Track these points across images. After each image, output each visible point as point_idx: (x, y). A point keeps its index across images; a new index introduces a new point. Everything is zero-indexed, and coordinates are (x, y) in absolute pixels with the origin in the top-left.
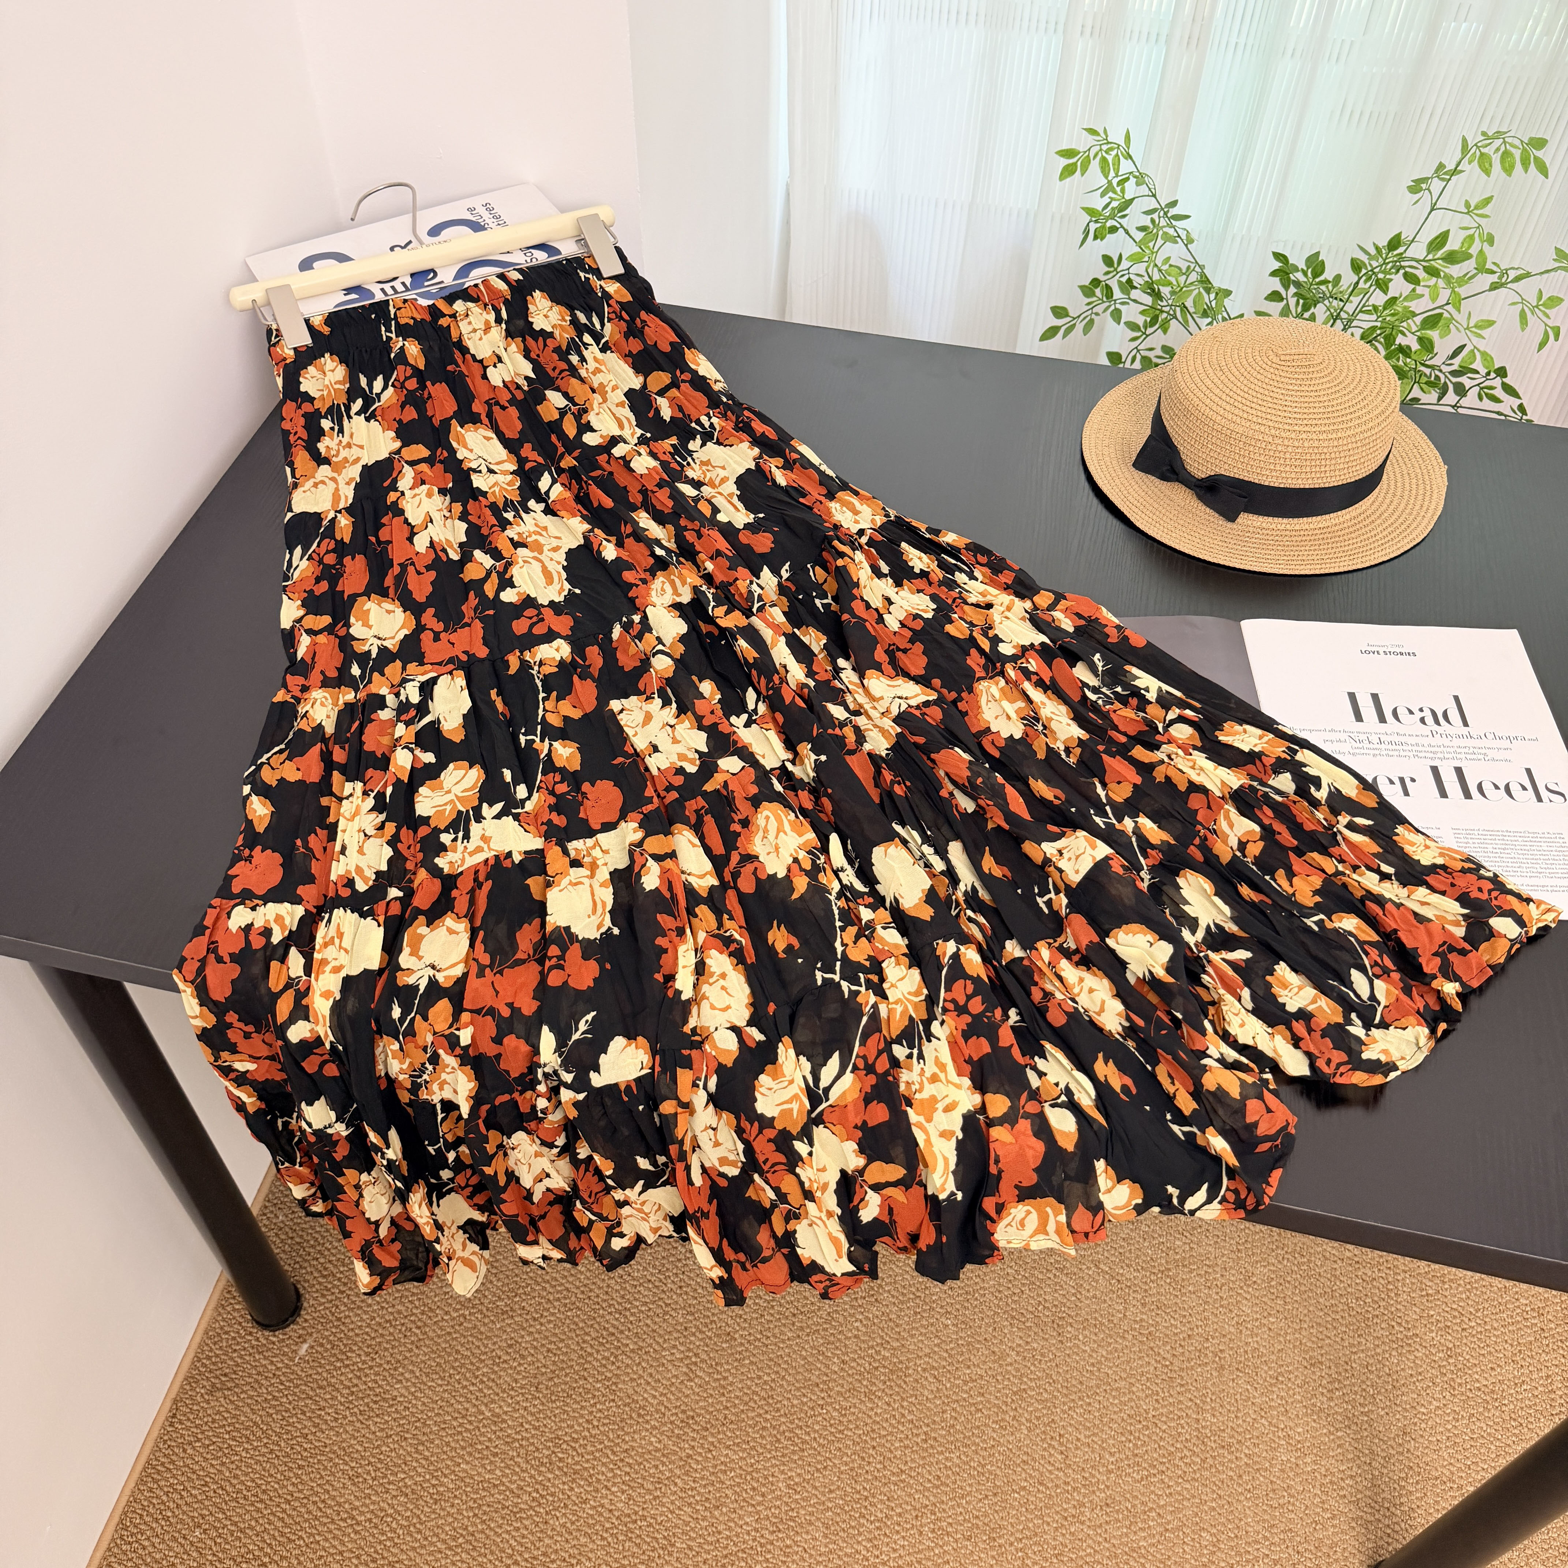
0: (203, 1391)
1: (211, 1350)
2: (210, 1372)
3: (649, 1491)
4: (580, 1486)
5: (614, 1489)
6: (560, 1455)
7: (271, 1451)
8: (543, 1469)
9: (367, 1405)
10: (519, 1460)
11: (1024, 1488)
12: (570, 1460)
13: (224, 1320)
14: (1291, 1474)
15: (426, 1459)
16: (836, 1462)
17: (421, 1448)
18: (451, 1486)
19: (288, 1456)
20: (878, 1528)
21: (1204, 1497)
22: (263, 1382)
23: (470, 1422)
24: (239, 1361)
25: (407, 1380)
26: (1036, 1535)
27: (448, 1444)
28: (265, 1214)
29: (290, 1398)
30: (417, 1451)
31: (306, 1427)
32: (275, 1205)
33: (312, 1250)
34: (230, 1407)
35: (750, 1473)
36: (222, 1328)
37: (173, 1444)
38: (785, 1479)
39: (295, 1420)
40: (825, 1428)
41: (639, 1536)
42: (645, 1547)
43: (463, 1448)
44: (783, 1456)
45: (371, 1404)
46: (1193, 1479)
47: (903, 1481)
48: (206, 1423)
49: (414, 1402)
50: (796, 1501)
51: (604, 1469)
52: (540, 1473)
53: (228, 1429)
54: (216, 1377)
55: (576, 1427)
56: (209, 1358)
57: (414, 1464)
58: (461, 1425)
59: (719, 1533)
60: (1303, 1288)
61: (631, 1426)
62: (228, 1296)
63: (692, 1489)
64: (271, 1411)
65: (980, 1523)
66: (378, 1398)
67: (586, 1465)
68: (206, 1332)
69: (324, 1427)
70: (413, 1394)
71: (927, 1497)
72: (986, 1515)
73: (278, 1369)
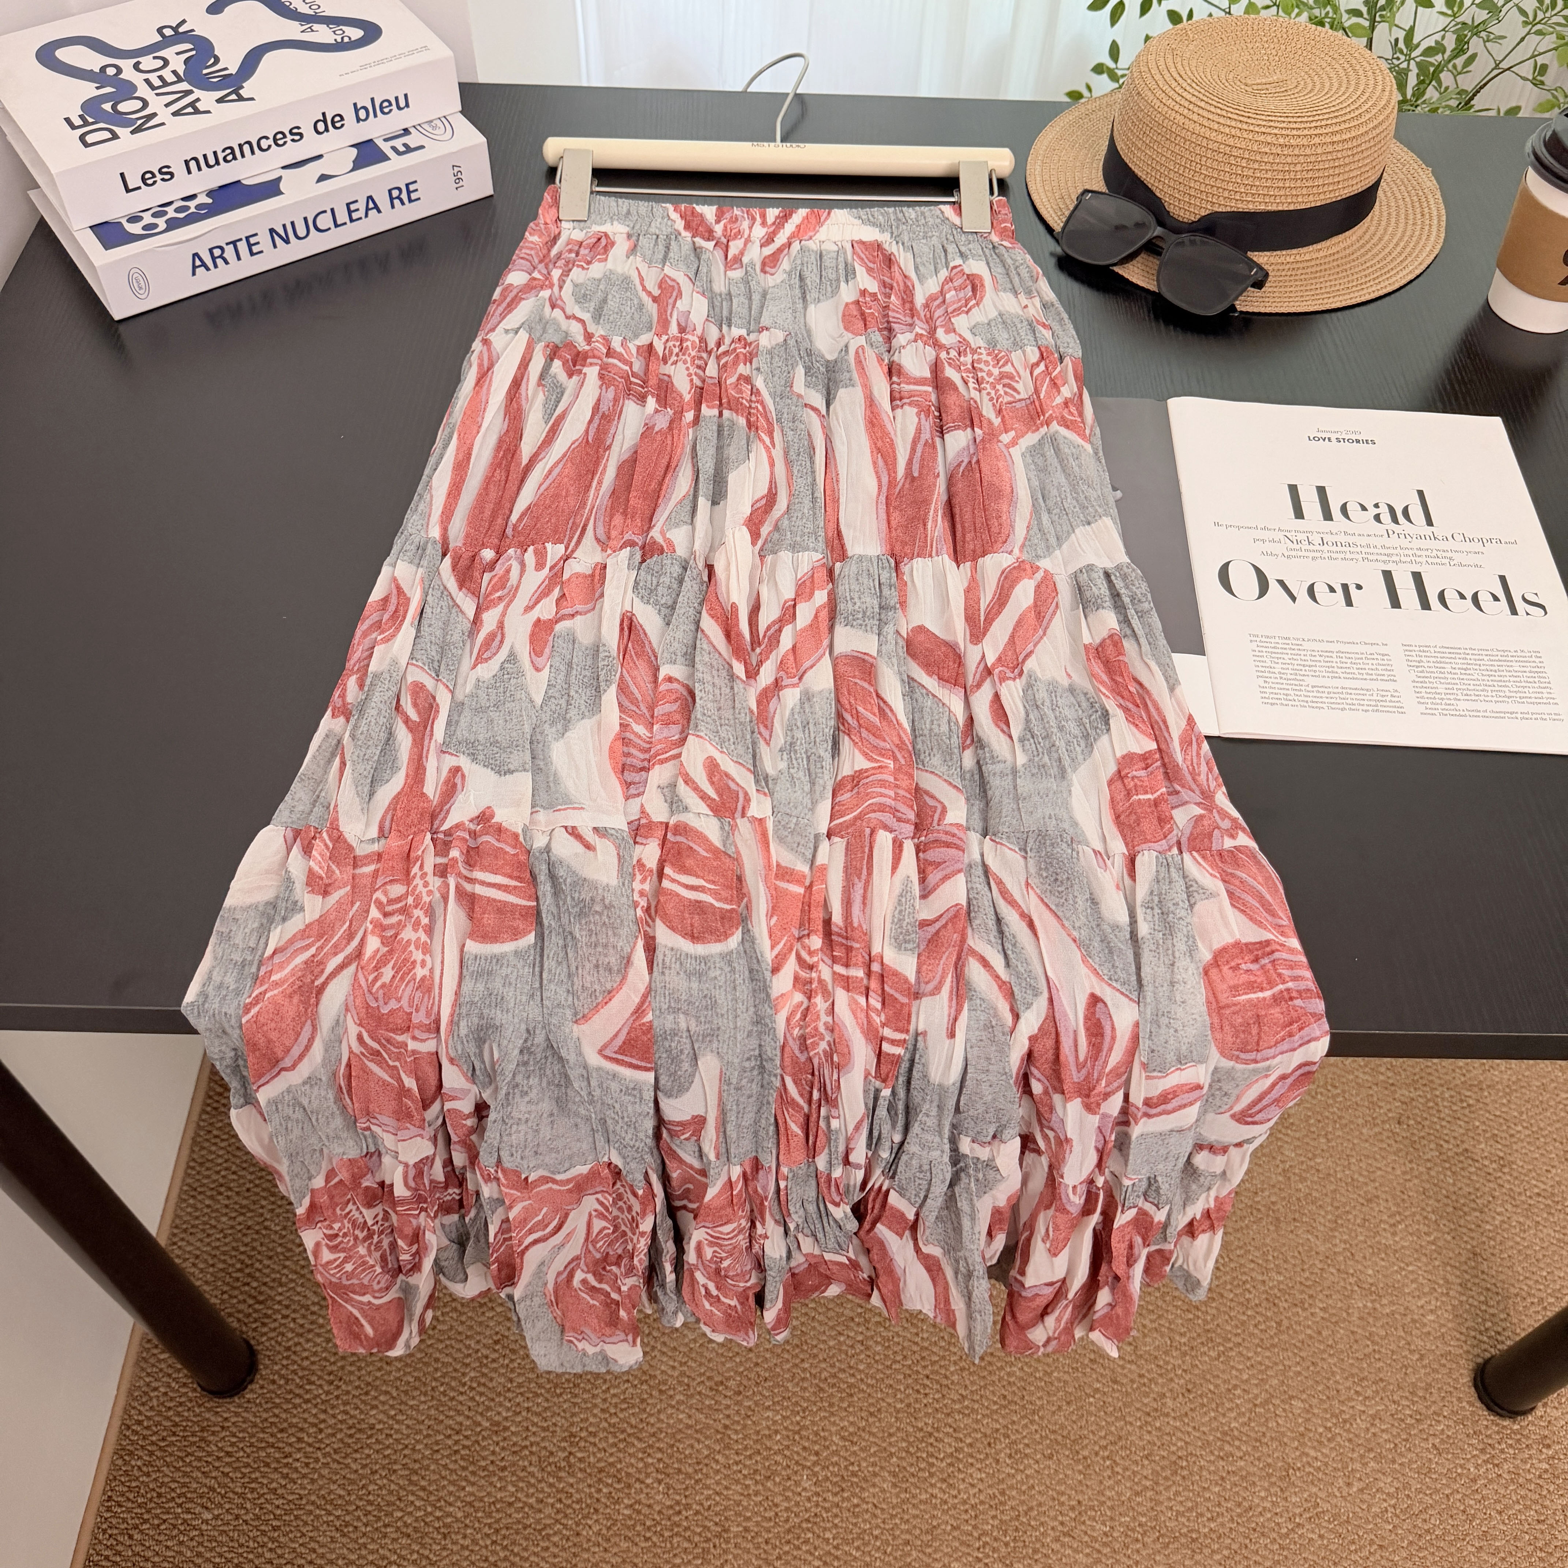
0: (139, 1463)
1: (140, 1413)
2: (144, 1438)
3: (689, 1476)
4: (608, 1485)
5: (649, 1481)
6: (579, 1455)
7: (237, 1517)
8: (562, 1474)
9: (341, 1440)
10: (531, 1469)
11: (1097, 1390)
12: (592, 1459)
13: (148, 1375)
14: (1371, 1320)
15: (423, 1489)
16: (890, 1400)
17: (415, 1478)
18: (460, 1515)
19: (258, 1518)
20: (951, 1465)
21: (1286, 1363)
22: (211, 1438)
23: (466, 1437)
24: (177, 1419)
25: (383, 1403)
26: (1120, 1438)
27: (445, 1466)
28: (175, 1244)
29: (248, 1450)
30: (411, 1482)
31: (273, 1481)
32: (185, 1231)
33: (239, 1275)
34: (177, 1475)
35: (798, 1432)
36: (148, 1385)
37: (115, 1531)
38: (838, 1433)
39: (258, 1474)
40: (869, 1366)
41: (687, 1529)
42: (697, 1539)
43: (464, 1468)
44: (831, 1405)
45: (347, 1440)
46: (1274, 1346)
47: (967, 1407)
48: (151, 1500)
49: (396, 1426)
50: (854, 1453)
51: (633, 1461)
52: (560, 1479)
53: (180, 1501)
54: (153, 1443)
55: (591, 1420)
56: (139, 1423)
57: (411, 1498)
58: (457, 1442)
59: (776, 1505)
60: (1344, 1121)
61: (655, 1405)
62: (148, 1346)
63: (737, 1463)
64: (227, 1470)
65: (1059, 1438)
66: (353, 1431)
67: (611, 1460)
68: (130, 1393)
69: (295, 1476)
70: (393, 1417)
71: (997, 1421)
72: (1063, 1427)
73: (226, 1419)
